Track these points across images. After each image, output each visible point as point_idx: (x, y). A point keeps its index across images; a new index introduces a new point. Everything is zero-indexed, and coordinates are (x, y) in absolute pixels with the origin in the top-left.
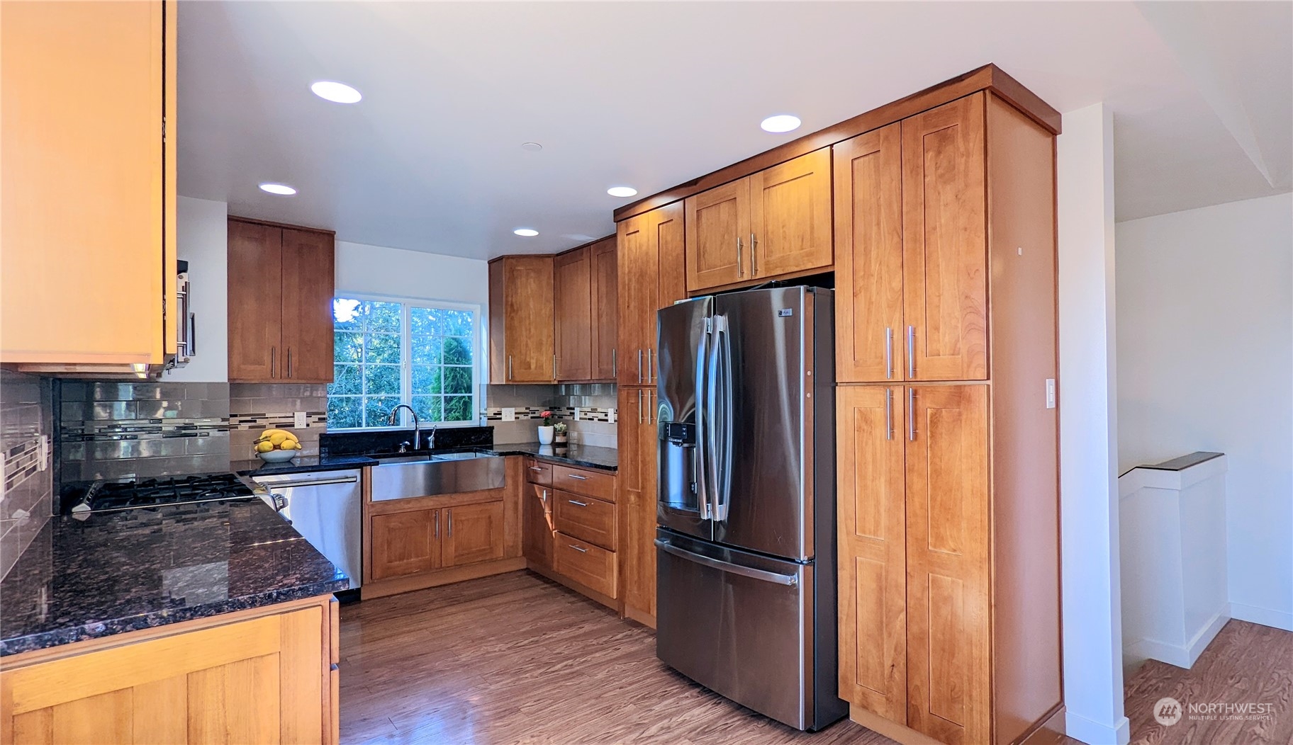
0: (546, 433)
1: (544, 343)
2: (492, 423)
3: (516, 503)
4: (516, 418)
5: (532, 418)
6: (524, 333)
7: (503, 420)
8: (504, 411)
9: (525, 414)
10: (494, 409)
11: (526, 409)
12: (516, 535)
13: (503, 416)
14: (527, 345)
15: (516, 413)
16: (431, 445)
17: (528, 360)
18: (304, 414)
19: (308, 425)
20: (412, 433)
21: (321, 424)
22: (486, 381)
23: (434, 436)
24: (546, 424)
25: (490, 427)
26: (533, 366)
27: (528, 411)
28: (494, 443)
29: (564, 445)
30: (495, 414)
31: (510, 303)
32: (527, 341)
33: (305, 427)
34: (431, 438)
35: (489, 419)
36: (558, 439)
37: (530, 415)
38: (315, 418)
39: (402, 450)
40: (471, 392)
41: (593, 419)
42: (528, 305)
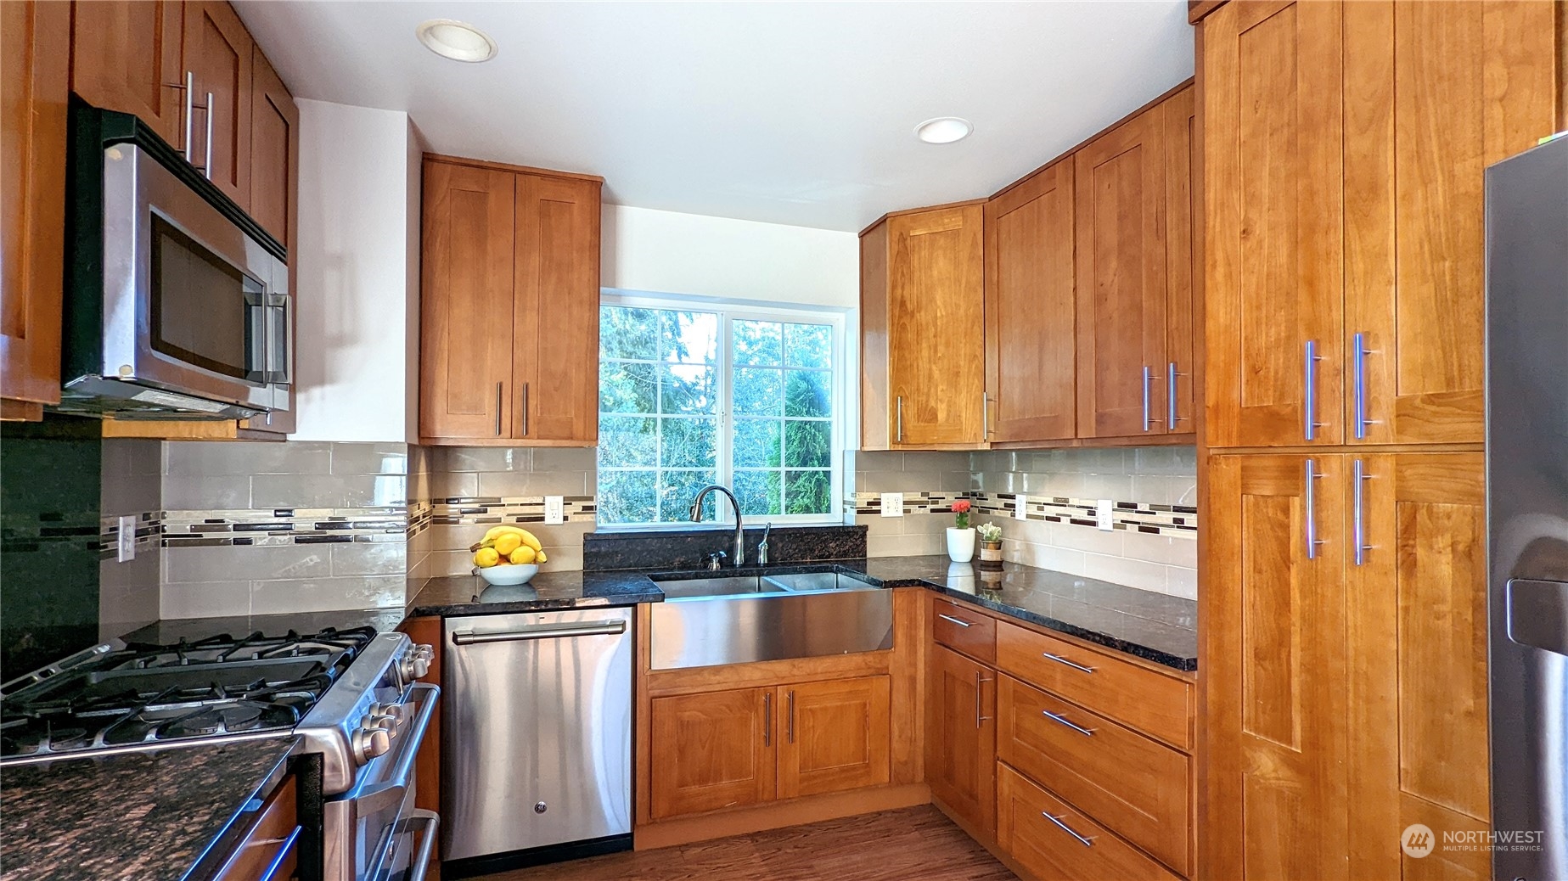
0: (960, 543)
1: (964, 370)
2: (865, 520)
3: (913, 680)
4: (905, 511)
5: (933, 511)
6: (925, 353)
7: (884, 514)
8: (886, 498)
9: (922, 505)
10: (869, 494)
11: (923, 494)
12: (912, 741)
13: (883, 508)
14: (930, 377)
15: (905, 503)
16: (762, 559)
17: (932, 403)
18: (560, 499)
19: (565, 518)
20: (732, 534)
21: (588, 517)
22: (853, 445)
23: (767, 542)
24: (962, 525)
25: (860, 527)
26: (941, 416)
27: (925, 499)
28: (869, 555)
29: (998, 566)
30: (869, 504)
31: (899, 297)
32: (930, 369)
33: (561, 521)
34: (763, 546)
35: (859, 512)
36: (987, 555)
37: (930, 507)
38: (578, 506)
39: (715, 565)
40: (828, 465)
41: (1058, 520)
42: (932, 300)
